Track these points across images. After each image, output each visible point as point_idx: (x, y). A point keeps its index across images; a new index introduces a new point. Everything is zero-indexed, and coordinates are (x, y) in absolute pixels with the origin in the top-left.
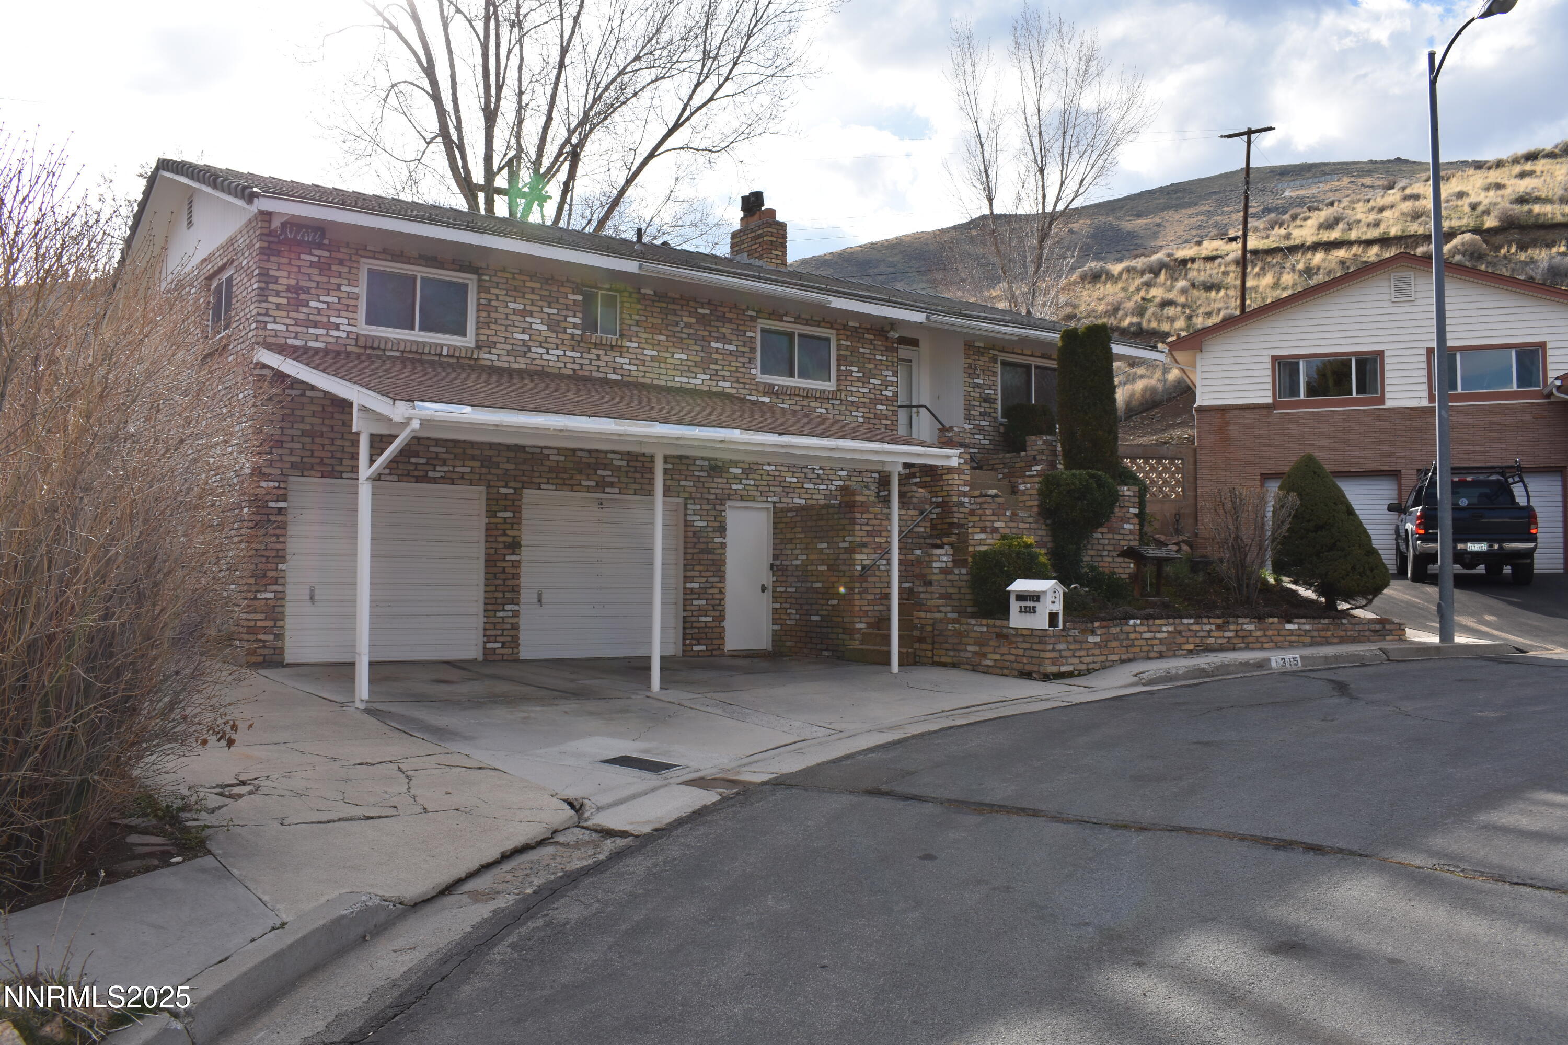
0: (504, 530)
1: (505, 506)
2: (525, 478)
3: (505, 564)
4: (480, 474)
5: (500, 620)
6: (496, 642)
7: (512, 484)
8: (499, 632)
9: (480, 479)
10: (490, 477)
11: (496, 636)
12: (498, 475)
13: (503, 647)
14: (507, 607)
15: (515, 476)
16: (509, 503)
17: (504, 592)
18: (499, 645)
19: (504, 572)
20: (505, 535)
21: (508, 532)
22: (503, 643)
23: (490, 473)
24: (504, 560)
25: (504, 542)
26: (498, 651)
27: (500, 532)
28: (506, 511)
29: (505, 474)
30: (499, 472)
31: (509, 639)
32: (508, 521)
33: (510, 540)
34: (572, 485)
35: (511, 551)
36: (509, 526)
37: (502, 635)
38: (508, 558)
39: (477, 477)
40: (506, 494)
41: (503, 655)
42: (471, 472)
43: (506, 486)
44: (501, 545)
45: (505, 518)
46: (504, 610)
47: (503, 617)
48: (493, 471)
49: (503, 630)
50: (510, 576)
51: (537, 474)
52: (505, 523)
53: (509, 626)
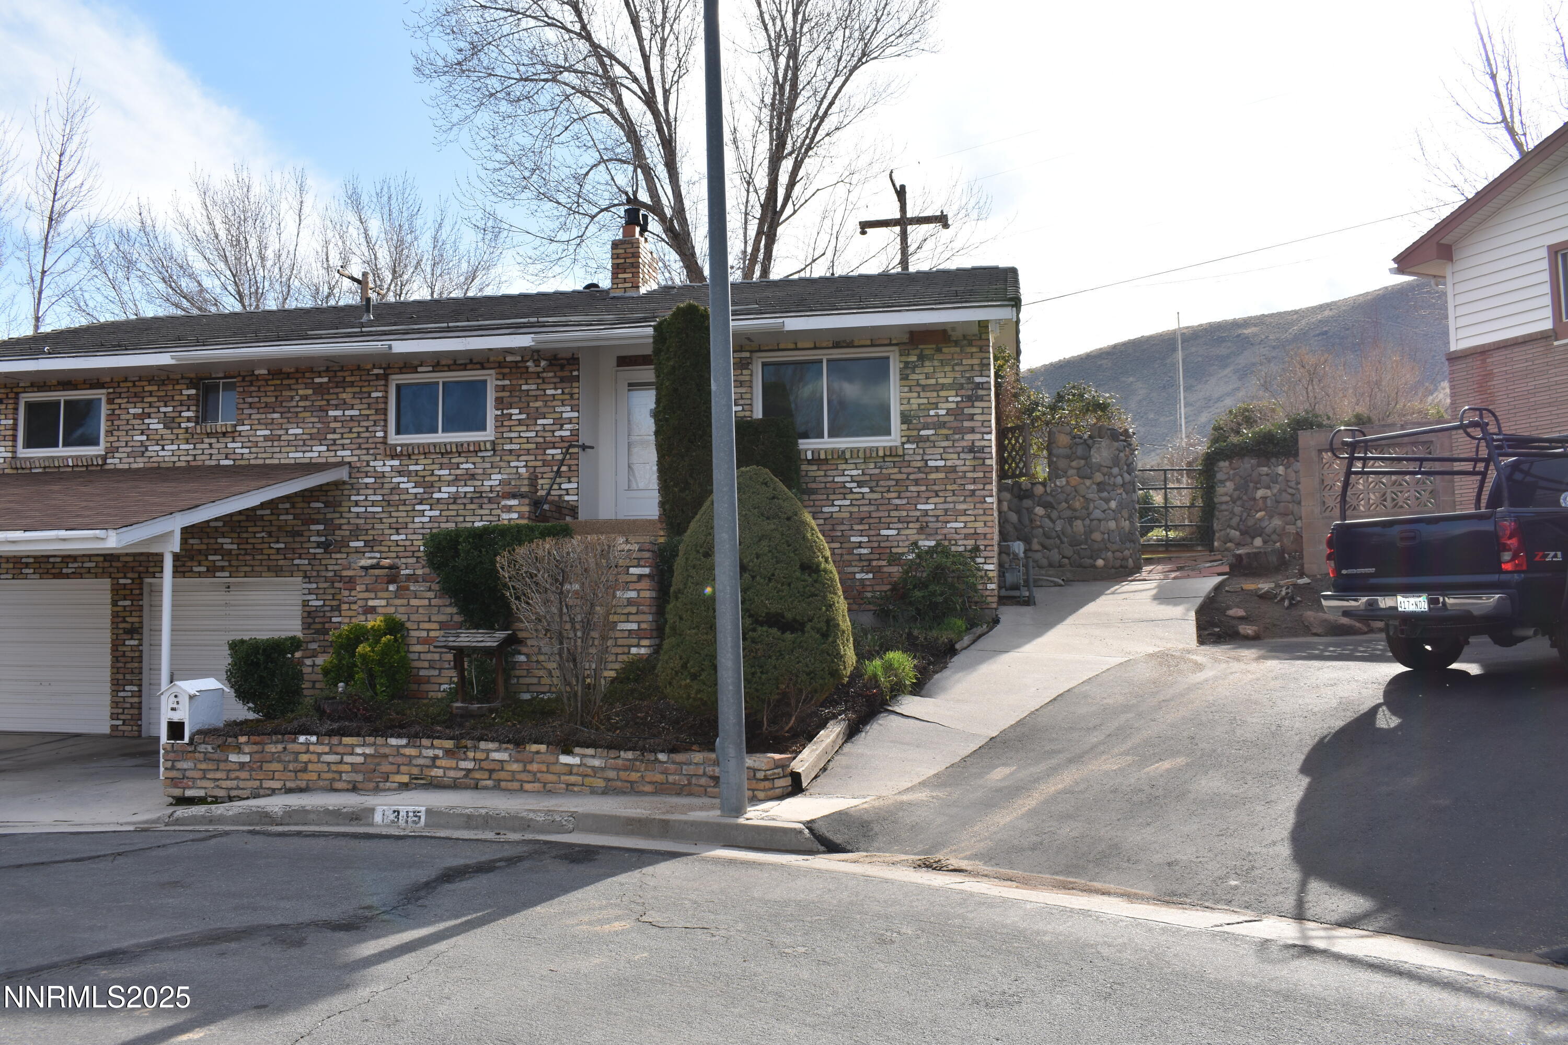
0: (124, 617)
1: (125, 595)
2: (141, 569)
3: (125, 649)
4: (103, 568)
5: (122, 700)
6: (118, 719)
7: (129, 575)
8: (120, 711)
9: (103, 572)
10: (111, 570)
11: (118, 714)
12: (118, 568)
13: (123, 724)
14: (127, 688)
15: (133, 568)
16: (128, 592)
17: (124, 674)
18: (120, 722)
19: (124, 656)
20: (125, 621)
21: (128, 619)
22: (124, 721)
23: (111, 566)
24: (124, 645)
25: (124, 629)
26: (120, 728)
27: (120, 619)
28: (125, 599)
29: (124, 566)
30: (119, 564)
31: (129, 717)
32: (127, 609)
33: (128, 626)
34: (184, 572)
35: (129, 636)
36: (128, 614)
37: (123, 713)
38: (127, 643)
39: (100, 570)
40: (125, 584)
41: (124, 731)
42: (96, 566)
43: (125, 577)
44: (121, 631)
45: (125, 606)
46: (124, 690)
47: (124, 697)
48: (114, 564)
49: (124, 709)
50: (129, 659)
51: (152, 564)
52: (125, 611)
53: (128, 705)
